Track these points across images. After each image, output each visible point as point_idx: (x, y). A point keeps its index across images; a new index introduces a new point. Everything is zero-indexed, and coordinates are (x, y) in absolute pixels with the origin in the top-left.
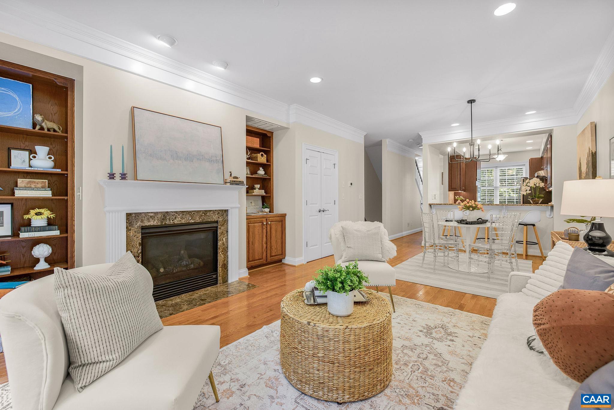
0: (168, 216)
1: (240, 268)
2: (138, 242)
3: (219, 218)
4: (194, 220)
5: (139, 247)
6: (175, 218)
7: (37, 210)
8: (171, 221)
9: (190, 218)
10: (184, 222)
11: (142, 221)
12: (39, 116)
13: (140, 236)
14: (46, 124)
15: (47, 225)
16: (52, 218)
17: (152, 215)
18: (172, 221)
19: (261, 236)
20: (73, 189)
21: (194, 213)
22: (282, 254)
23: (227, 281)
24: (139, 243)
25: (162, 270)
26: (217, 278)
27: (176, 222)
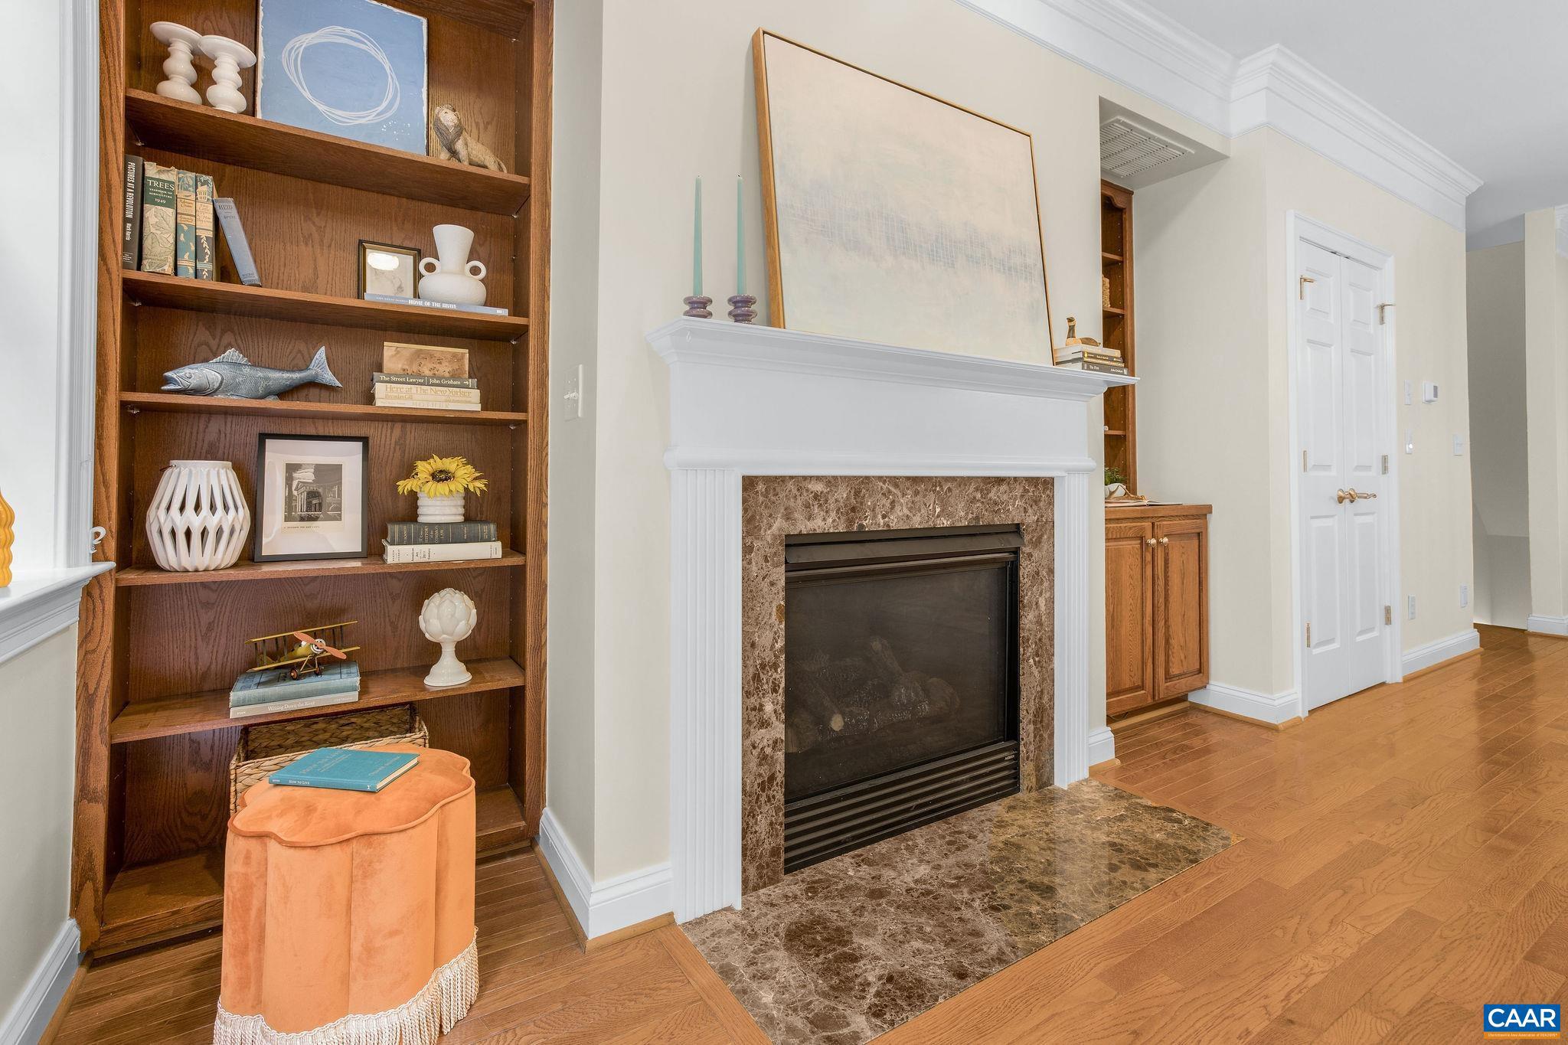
0: (870, 496)
1: (1091, 725)
2: (774, 605)
3: (1026, 511)
4: (949, 515)
5: (777, 623)
6: (893, 504)
7: (437, 463)
8: (880, 517)
9: (938, 510)
10: (921, 523)
11: (788, 517)
12: (448, 111)
13: (779, 575)
14: (466, 144)
15: (461, 519)
16: (478, 493)
17: (819, 487)
18: (884, 517)
19: (1138, 593)
20: (543, 384)
21: (950, 490)
22: (1200, 671)
23: (1049, 781)
24: (779, 607)
25: (837, 723)
26: (1015, 766)
27: (894, 521)
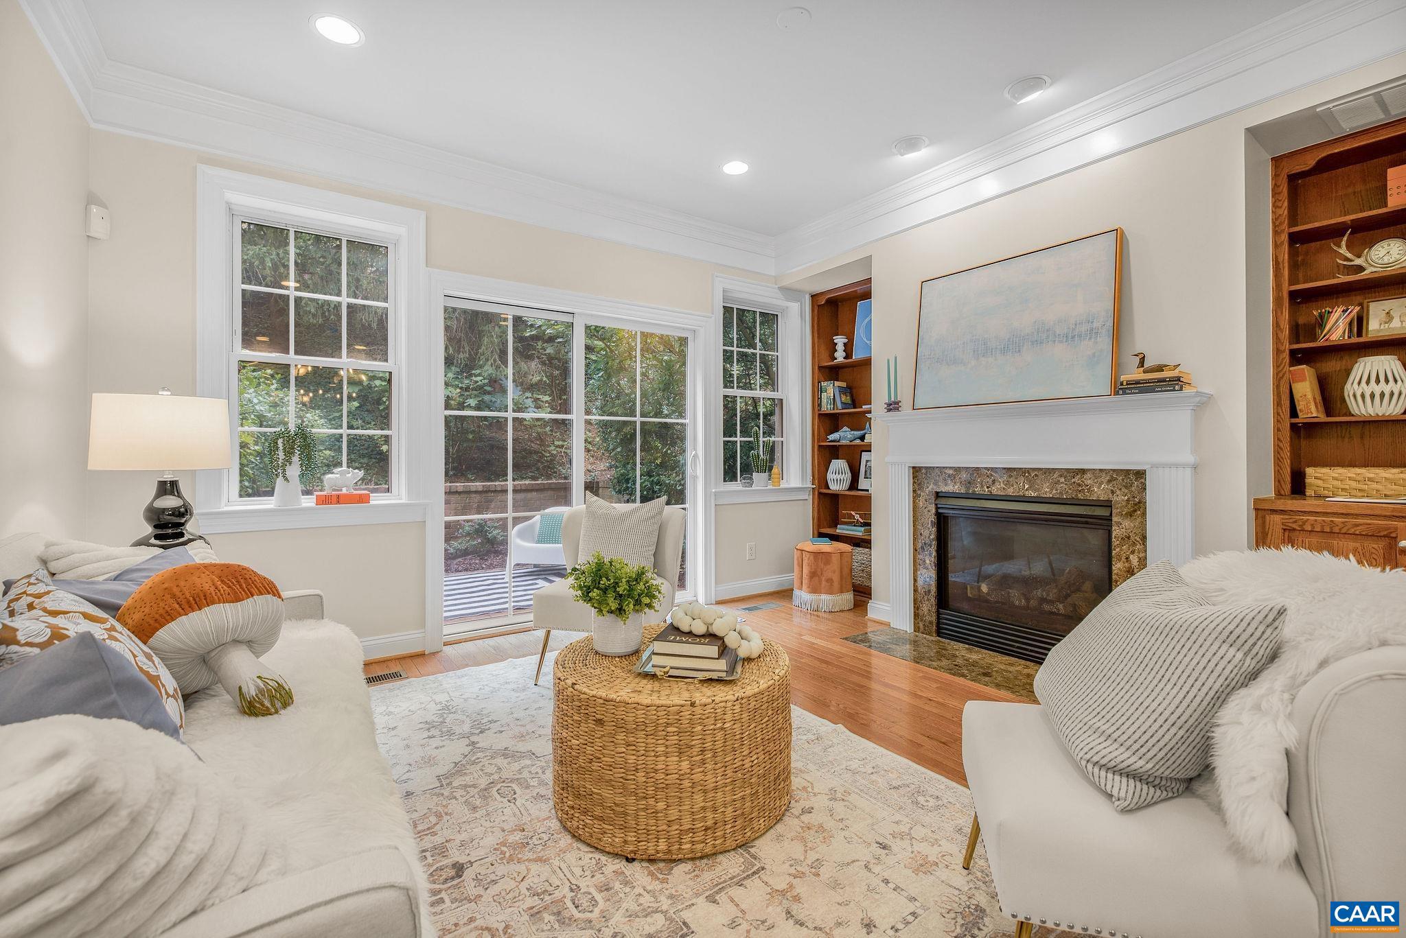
0: (979, 477)
3: (1114, 492)
4: (1036, 490)
5: (932, 527)
6: (994, 482)
9: (1027, 487)
10: (1013, 493)
11: (936, 484)
13: (933, 508)
17: (951, 472)
18: (988, 487)
21: (1036, 476)
24: (932, 521)
27: (995, 490)
